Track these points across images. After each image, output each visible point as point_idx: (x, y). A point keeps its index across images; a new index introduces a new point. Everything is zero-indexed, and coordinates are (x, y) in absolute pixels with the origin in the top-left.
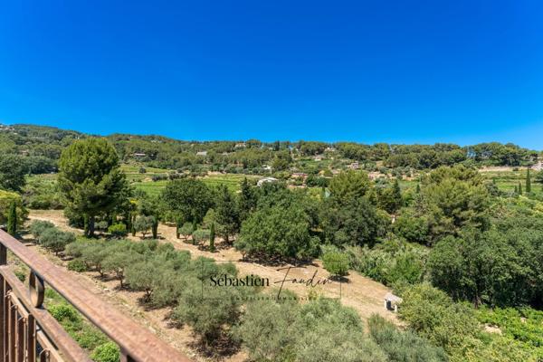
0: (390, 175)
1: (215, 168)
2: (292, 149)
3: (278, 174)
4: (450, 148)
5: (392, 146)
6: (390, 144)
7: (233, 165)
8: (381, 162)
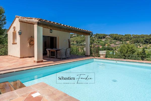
2: (94, 37)
5: (133, 35)
6: (132, 35)
7: (73, 42)
8: (129, 41)
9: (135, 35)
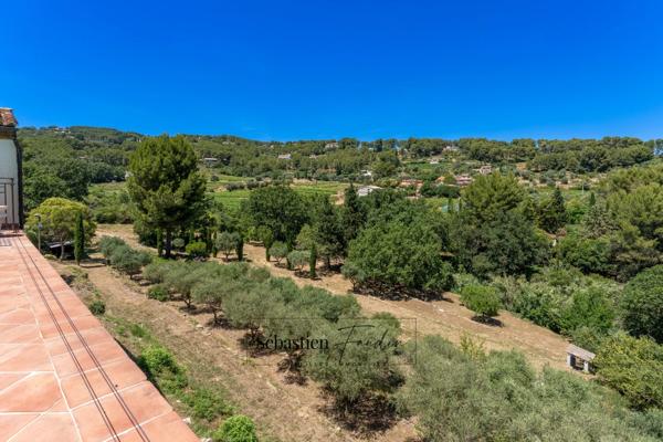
0: (538, 182)
1: (302, 174)
2: (399, 149)
3: (383, 181)
4: (626, 143)
5: (539, 142)
6: (536, 140)
7: (323, 171)
8: (524, 164)
9: (548, 143)
